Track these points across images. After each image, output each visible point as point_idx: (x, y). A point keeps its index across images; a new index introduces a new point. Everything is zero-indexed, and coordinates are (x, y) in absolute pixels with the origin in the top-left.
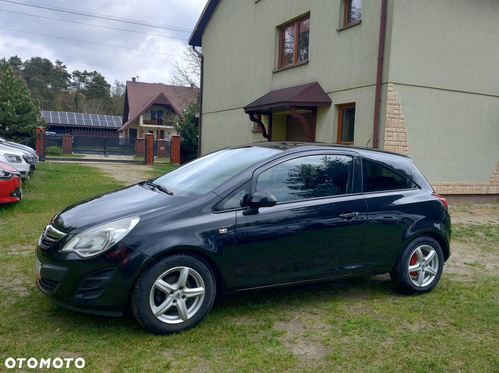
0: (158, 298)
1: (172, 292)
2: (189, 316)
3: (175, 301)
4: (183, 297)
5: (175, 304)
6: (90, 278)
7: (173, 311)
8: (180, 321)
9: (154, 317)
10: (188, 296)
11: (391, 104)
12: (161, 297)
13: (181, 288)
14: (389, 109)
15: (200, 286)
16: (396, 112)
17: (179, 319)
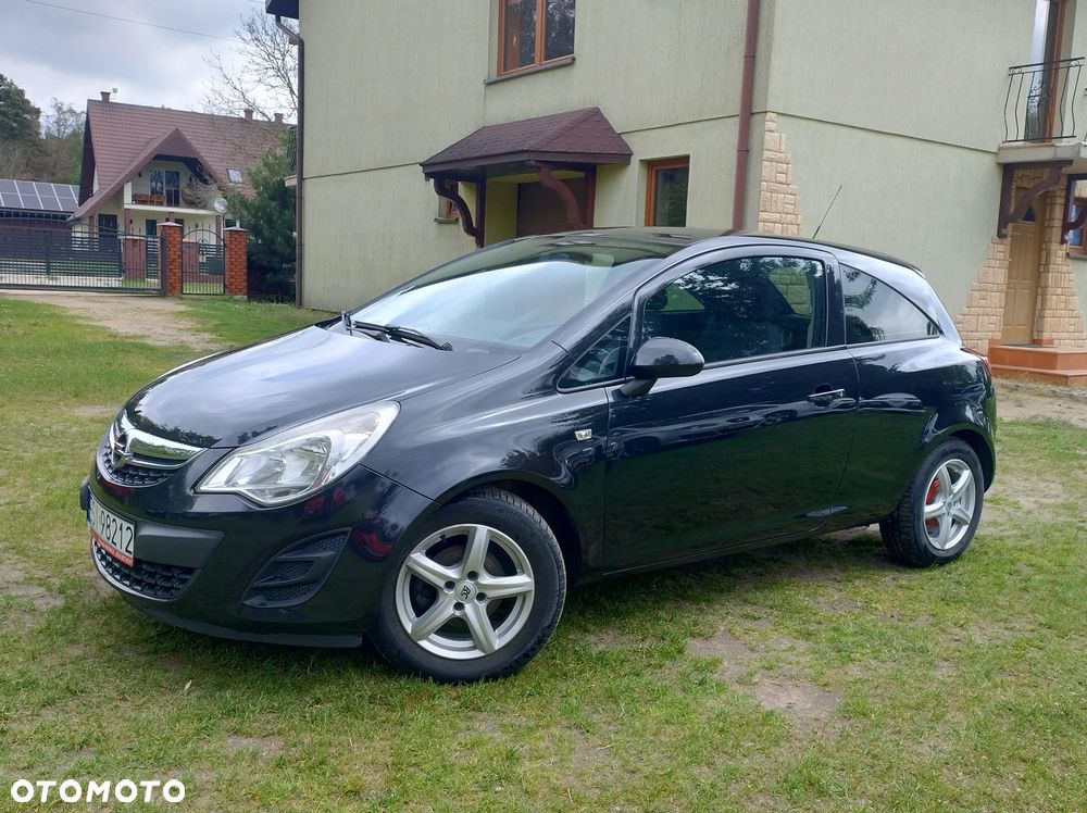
0: (421, 599)
1: (450, 584)
2: (498, 644)
3: (459, 606)
4: (481, 597)
5: (458, 613)
6: (283, 557)
7: (456, 629)
8: (477, 654)
9: (411, 640)
10: (491, 594)
11: (771, 160)
12: (424, 595)
13: (473, 575)
14: (766, 171)
15: (523, 572)
16: (781, 177)
17: (474, 648)
